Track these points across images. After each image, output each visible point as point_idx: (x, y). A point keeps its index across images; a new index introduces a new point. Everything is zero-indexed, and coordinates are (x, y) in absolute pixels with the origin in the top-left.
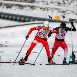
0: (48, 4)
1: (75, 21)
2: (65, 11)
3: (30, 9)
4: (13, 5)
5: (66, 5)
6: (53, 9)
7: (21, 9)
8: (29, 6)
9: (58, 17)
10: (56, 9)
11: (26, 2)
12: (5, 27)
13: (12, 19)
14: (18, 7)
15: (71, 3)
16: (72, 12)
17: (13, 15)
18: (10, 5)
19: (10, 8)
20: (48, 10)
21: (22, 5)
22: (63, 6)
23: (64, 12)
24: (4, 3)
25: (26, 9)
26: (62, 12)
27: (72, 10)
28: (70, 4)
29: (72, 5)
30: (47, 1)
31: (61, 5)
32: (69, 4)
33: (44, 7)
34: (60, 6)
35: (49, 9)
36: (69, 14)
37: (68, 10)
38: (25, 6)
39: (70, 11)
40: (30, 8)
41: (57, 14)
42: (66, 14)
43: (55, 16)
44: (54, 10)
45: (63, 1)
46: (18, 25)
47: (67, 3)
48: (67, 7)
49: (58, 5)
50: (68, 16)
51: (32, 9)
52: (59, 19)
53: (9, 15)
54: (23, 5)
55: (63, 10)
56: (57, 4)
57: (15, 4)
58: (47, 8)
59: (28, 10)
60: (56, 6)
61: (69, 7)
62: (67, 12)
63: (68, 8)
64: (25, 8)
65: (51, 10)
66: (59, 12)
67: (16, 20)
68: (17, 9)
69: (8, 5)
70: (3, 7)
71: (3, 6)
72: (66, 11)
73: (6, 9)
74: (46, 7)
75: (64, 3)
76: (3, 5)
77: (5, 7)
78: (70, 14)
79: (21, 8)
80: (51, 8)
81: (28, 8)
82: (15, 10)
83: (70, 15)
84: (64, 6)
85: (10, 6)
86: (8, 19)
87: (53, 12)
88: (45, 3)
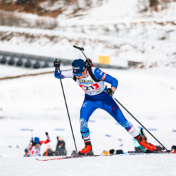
0: (83, 32)
1: (140, 65)
2: (118, 45)
3: (47, 43)
4: (14, 34)
5: (120, 33)
6: (95, 41)
7: (31, 42)
8: (46, 36)
9: (104, 58)
10: (100, 41)
11: (41, 28)
13: (11, 63)
14: (23, 38)
15: (132, 28)
16: (133, 46)
17: (14, 55)
18: (8, 34)
19: (9, 40)
20: (84, 44)
21: (31, 34)
22: (115, 34)
23: (116, 47)
25: (40, 43)
26: (113, 47)
27: (133, 44)
28: (128, 31)
29: (133, 32)
30: (82, 26)
31: (110, 33)
33: (76, 39)
34: (108, 35)
35: (87, 41)
36: (126, 51)
37: (125, 44)
38: (39, 37)
39: (130, 44)
40: (48, 40)
41: (102, 52)
42: (122, 52)
44: (97, 43)
45: (116, 25)
46: (24, 76)
47: (124, 30)
48: (122, 36)
49: (104, 34)
50: (126, 55)
51: (52, 43)
52: (106, 63)
54: (34, 35)
55: (114, 43)
56: (103, 32)
57: (17, 33)
58: (82, 40)
59: (45, 45)
60: (100, 35)
61: (127, 37)
62: (123, 48)
64: (38, 41)
65: (90, 45)
66: (107, 47)
67: (19, 64)
68: (23, 42)
69: (4, 35)
72: (121, 45)
74: (80, 38)
75: (118, 30)
78: (130, 50)
79: (29, 39)
80: (90, 40)
81: (43, 40)
82: (18, 44)
83: (128, 53)
84: (118, 36)
85: (7, 36)
86: (3, 62)
87: (94, 48)
88: (79, 29)
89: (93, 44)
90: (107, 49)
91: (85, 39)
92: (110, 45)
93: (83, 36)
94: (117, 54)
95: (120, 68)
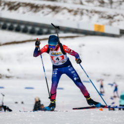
0: (81, 3)
2: (112, 16)
3: (50, 12)
4: (21, 4)
5: (114, 5)
6: (91, 12)
7: (35, 11)
8: (49, 7)
9: (99, 27)
10: (96, 12)
12: (6, 44)
13: (18, 30)
14: (29, 8)
17: (20, 23)
18: (16, 4)
19: (16, 9)
20: (82, 14)
21: (36, 5)
22: (109, 6)
23: (110, 17)
24: (4, 1)
25: (43, 13)
26: (107, 17)
28: (121, 3)
31: (105, 5)
32: (119, 3)
33: (75, 9)
34: (103, 7)
35: (85, 12)
36: (119, 21)
37: (118, 15)
38: (42, 7)
39: (122, 15)
40: (50, 10)
41: (98, 21)
42: (115, 21)
43: (95, 25)
44: (93, 13)
46: (29, 41)
47: (117, 2)
48: (115, 8)
49: (100, 6)
50: (118, 25)
51: (53, 12)
52: (101, 31)
53: (14, 22)
54: (39, 6)
55: (108, 14)
56: (99, 4)
57: (23, 3)
58: (80, 11)
59: (47, 14)
60: (96, 6)
61: (120, 9)
62: (116, 18)
63: (118, 12)
64: (42, 11)
65: (87, 15)
66: (102, 17)
67: (25, 31)
68: (28, 11)
69: (12, 5)
70: (3, 9)
71: (3, 7)
72: (114, 16)
73: (9, 11)
74: (78, 9)
75: (111, 2)
76: (3, 4)
77: (7, 7)
78: (122, 20)
79: (34, 9)
80: (87, 11)
81: (47, 10)
82: (24, 13)
83: (121, 22)
84: (111, 8)
85: (15, 6)
86: (11, 29)
87: (90, 17)
88: (78, 1)
89: (90, 14)
90: (102, 19)
91: (83, 9)
92: (104, 15)
93: (81, 7)
94: (111, 24)
95: (113, 36)
